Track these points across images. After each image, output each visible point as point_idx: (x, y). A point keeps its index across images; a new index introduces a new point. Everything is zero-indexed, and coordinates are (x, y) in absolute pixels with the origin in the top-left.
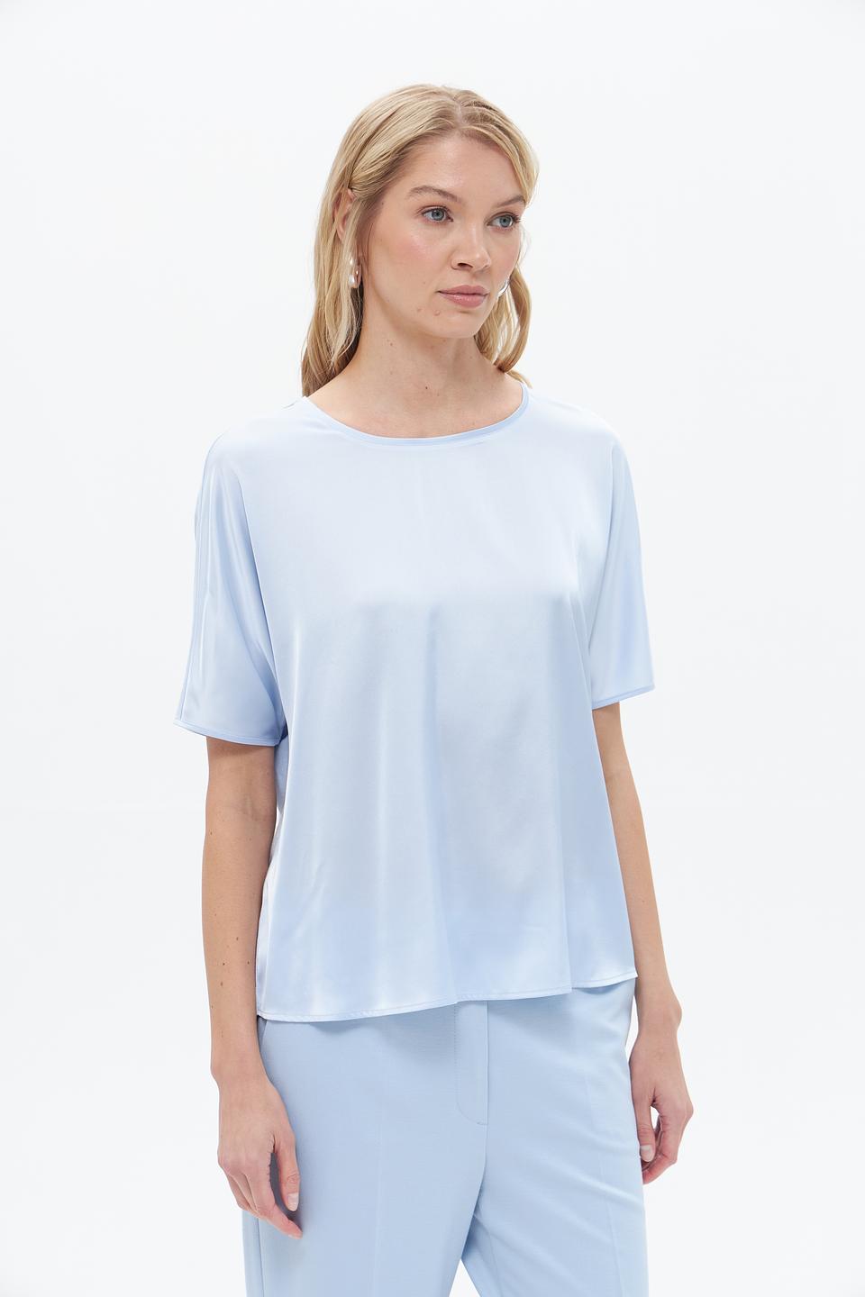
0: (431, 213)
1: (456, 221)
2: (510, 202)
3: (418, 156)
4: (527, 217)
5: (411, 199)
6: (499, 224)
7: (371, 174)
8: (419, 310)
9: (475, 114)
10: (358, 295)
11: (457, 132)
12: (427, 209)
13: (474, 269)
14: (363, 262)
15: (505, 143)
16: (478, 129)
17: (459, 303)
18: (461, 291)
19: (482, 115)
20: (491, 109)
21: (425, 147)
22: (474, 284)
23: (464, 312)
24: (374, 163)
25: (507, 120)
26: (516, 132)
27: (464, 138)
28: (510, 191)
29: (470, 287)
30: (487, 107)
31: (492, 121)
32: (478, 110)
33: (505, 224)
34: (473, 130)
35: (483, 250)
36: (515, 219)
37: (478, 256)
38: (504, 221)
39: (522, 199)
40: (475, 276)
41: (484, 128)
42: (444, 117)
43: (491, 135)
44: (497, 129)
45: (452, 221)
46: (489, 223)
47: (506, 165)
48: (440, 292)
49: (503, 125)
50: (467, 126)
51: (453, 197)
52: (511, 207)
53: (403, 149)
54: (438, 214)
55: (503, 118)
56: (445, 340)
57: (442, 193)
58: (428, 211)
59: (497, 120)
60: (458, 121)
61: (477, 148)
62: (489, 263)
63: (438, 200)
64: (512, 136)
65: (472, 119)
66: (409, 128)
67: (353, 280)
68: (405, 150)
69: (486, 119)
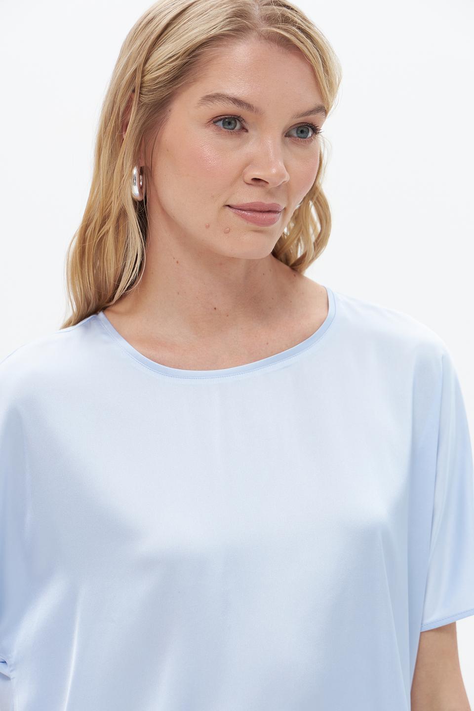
0: (221, 122)
1: (252, 132)
2: (311, 112)
3: (209, 61)
4: (328, 127)
5: (202, 107)
6: (295, 135)
7: (158, 77)
8: (208, 227)
9: (275, 15)
10: (142, 208)
11: (255, 34)
12: (219, 118)
13: (270, 186)
14: (146, 172)
15: (307, 47)
16: (278, 31)
17: (251, 221)
18: (252, 207)
19: (283, 15)
20: (292, 9)
21: (220, 49)
22: (268, 201)
23: (256, 231)
24: (161, 66)
25: (310, 23)
26: (319, 37)
27: (263, 41)
28: (311, 100)
29: (263, 204)
30: (288, 7)
31: (294, 23)
32: (278, 10)
33: (302, 135)
34: (274, 32)
35: (281, 164)
36: (315, 130)
37: (274, 171)
38: (302, 132)
39: (322, 110)
40: (270, 193)
41: (285, 30)
42: (241, 16)
43: (292, 38)
44: (300, 33)
45: (247, 131)
46: (287, 134)
47: (307, 71)
48: (229, 206)
49: (304, 27)
50: (266, 28)
51: (249, 106)
52: (311, 118)
53: (193, 51)
54: (229, 123)
55: (304, 19)
56: (232, 260)
57: (236, 101)
58: (220, 120)
59: (299, 21)
60: (255, 22)
61: (275, 53)
62: (287, 178)
63: (231, 109)
64: (318, 42)
65: (271, 19)
66: (201, 28)
67: (136, 190)
68: (198, 52)
69: (286, 20)
